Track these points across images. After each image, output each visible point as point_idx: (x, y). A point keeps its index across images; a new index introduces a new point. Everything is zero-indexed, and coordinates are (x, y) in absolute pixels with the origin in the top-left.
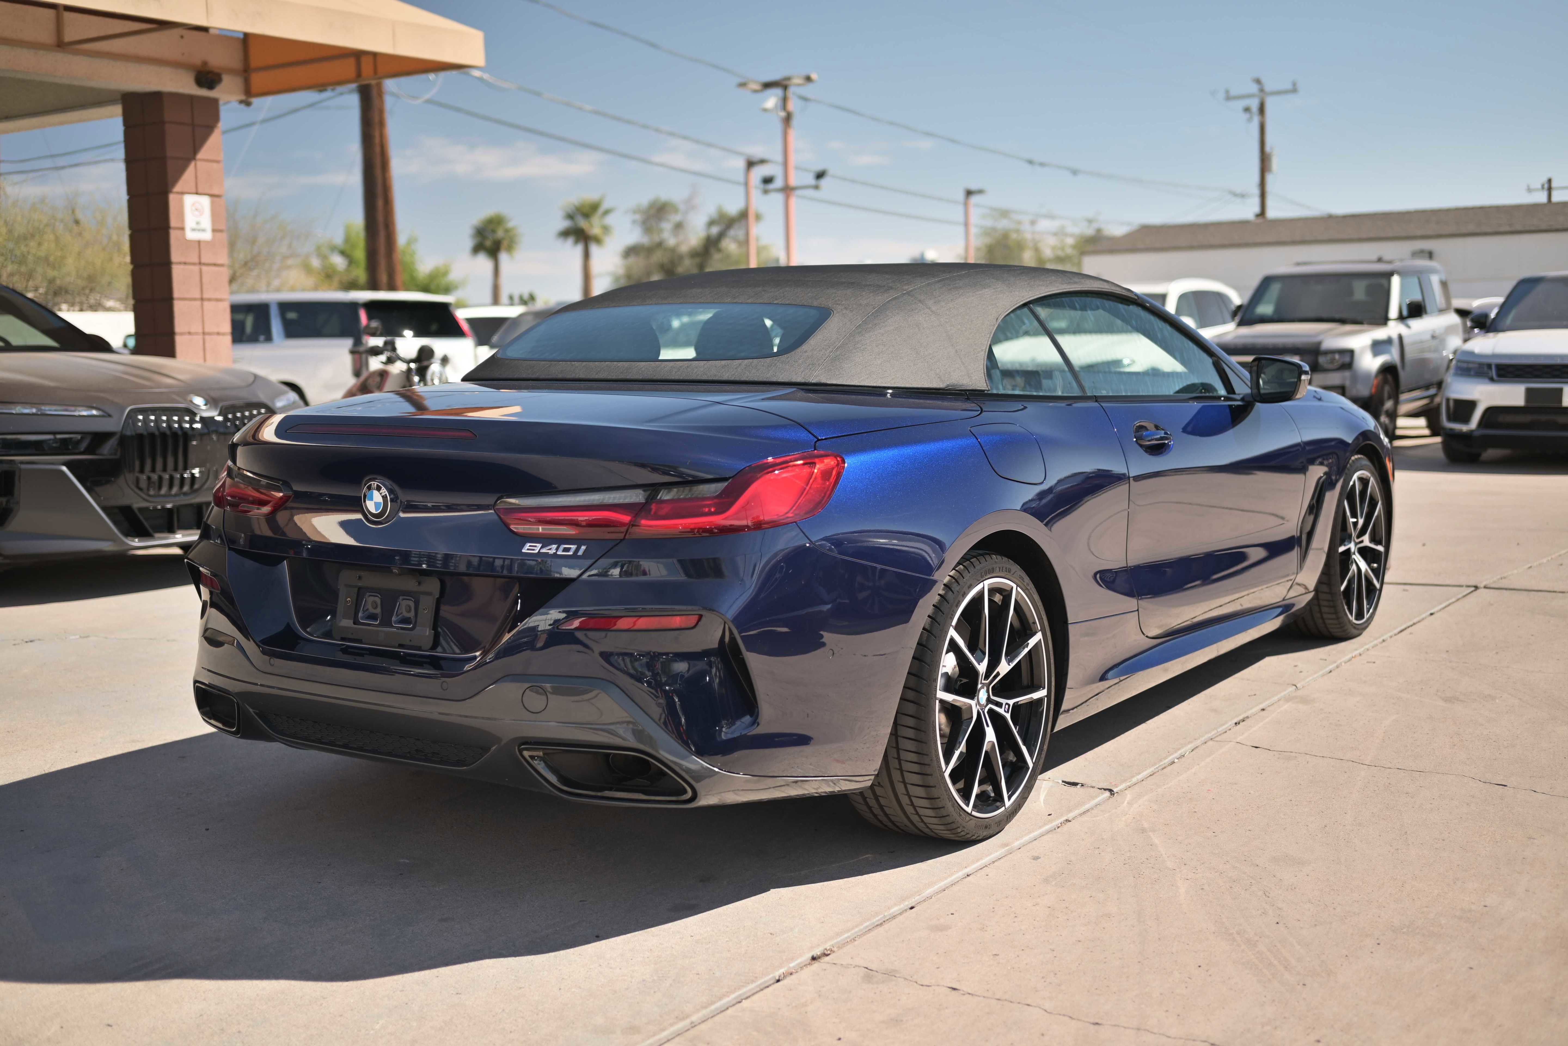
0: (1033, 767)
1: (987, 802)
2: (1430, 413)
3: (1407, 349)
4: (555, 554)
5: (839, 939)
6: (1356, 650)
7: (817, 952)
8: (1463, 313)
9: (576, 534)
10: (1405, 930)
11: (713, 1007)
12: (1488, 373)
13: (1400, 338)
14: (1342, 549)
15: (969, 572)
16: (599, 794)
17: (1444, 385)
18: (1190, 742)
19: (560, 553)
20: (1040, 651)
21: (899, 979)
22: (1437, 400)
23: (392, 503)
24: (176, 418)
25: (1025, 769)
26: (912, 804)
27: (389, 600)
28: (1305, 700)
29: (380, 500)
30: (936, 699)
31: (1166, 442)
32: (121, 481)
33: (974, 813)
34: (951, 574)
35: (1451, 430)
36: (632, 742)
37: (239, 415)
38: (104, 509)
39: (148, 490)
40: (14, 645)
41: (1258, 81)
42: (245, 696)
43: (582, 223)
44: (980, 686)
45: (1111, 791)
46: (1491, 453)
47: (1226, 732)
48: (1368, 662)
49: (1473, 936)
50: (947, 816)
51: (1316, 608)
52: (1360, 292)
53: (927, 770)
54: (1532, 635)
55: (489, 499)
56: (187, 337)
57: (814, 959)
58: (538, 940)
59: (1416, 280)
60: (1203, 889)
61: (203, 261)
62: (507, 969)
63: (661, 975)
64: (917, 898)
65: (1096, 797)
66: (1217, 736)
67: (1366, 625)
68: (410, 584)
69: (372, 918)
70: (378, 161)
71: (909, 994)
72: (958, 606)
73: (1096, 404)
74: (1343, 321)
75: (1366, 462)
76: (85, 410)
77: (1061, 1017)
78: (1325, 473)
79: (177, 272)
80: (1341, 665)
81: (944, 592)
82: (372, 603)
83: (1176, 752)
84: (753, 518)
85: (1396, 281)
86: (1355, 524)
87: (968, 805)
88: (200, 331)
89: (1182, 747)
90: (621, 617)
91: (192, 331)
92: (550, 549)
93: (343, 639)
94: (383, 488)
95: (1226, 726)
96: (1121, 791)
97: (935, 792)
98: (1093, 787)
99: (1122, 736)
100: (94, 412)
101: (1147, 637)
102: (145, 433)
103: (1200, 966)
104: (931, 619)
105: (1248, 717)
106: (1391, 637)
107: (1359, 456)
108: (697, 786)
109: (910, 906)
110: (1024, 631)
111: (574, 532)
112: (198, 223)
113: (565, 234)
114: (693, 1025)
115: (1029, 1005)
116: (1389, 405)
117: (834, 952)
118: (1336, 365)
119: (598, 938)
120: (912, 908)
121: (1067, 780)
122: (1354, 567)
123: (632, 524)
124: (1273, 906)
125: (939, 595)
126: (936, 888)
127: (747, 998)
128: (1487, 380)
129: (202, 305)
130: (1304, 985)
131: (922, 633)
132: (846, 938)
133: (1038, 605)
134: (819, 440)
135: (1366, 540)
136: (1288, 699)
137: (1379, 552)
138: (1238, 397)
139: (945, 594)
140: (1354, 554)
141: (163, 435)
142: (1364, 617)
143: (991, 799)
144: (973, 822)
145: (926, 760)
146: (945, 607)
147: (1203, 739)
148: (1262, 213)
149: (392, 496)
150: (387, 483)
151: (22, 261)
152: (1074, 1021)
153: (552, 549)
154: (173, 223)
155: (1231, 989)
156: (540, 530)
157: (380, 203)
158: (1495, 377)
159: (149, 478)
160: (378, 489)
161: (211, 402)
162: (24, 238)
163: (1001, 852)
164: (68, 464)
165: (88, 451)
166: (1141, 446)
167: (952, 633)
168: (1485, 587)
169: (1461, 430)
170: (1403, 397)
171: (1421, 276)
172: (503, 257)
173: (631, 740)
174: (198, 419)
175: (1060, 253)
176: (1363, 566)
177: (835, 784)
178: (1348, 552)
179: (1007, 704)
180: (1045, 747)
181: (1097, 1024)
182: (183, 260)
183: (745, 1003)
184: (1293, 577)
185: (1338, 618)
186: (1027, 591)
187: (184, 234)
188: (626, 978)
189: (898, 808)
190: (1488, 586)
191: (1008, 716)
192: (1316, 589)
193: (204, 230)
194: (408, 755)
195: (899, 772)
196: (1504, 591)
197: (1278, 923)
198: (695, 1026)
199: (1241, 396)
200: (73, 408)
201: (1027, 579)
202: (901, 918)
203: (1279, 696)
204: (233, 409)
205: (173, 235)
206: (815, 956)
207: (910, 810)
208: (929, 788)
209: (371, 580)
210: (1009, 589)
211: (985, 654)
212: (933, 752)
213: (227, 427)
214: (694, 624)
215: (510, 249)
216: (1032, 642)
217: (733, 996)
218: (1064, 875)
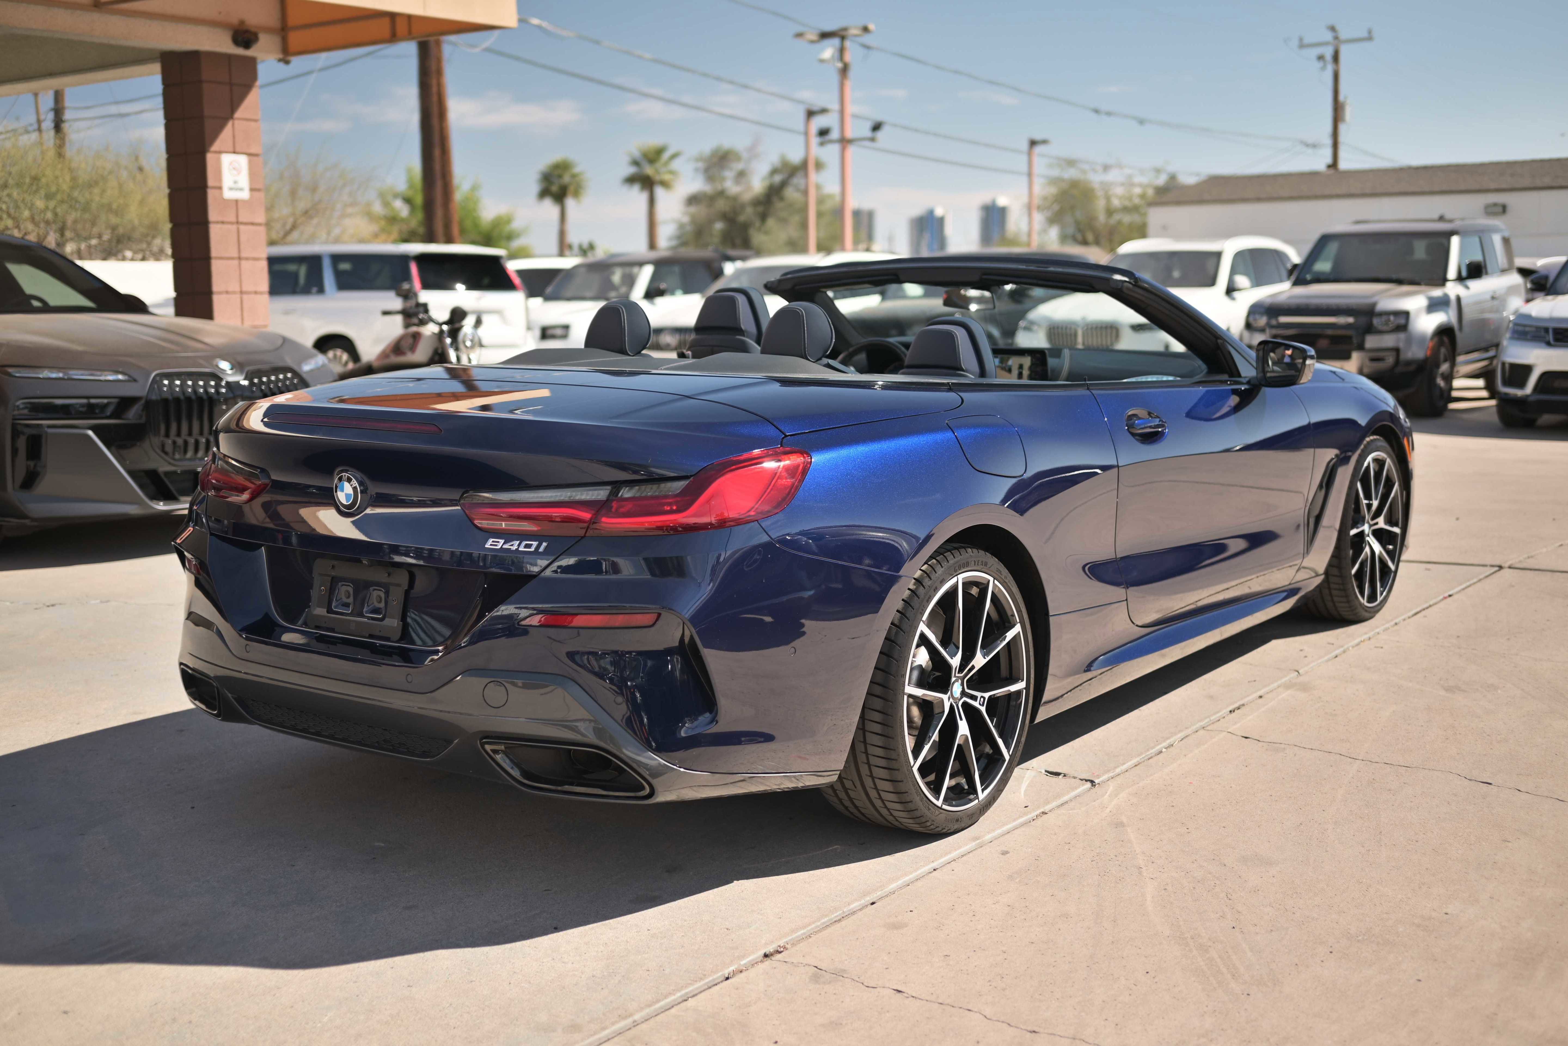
0: (1009, 759)
1: (959, 794)
2: (1487, 374)
3: (1466, 310)
4: (517, 549)
5: (794, 936)
6: (1366, 633)
7: (770, 949)
8: (1525, 272)
9: (537, 531)
10: (1360, 938)
11: (657, 1006)
12: (1545, 337)
13: (1459, 299)
14: (1353, 532)
15: (942, 567)
16: (559, 788)
17: (1500, 347)
18: (1181, 731)
19: (521, 549)
20: (1019, 642)
21: (846, 979)
22: (1495, 362)
23: (363, 495)
24: (201, 383)
25: (1001, 761)
26: (880, 798)
27: (361, 588)
28: (1305, 688)
29: (350, 491)
30: (904, 694)
31: (1160, 430)
32: (146, 444)
33: (944, 807)
34: (923, 568)
35: (1506, 394)
36: (592, 739)
37: (265, 379)
38: (130, 473)
39: (174, 454)
40: (36, 609)
41: (1333, 29)
42: (224, 680)
43: (649, 170)
44: (953, 679)
45: (1092, 782)
46: (1546, 419)
47: (1219, 720)
48: (1376, 647)
49: (1428, 945)
50: (915, 810)
51: (1326, 592)
52: (1420, 250)
53: (894, 765)
54: (1548, 620)
55: (455, 494)
56: (224, 296)
57: (766, 956)
58: (497, 931)
59: (1477, 239)
60: (1165, 889)
61: (241, 219)
62: (462, 961)
63: (611, 971)
64: (879, 893)
65: (1076, 788)
66: (1210, 725)
67: (1376, 609)
68: (380, 576)
69: (338, 904)
70: (435, 110)
71: (853, 996)
72: (929, 601)
73: (1088, 392)
74: (1400, 282)
75: (1382, 443)
76: (111, 375)
77: (1000, 1023)
78: (1337, 456)
79: (215, 231)
80: (1349, 649)
81: (915, 587)
82: (344, 591)
83: (1164, 741)
84: (717, 515)
85: (1455, 241)
86: (1369, 506)
87: (938, 799)
88: (238, 289)
89: (1172, 736)
90: (577, 615)
91: (230, 289)
92: (512, 545)
93: (317, 627)
94: (354, 479)
95: (1220, 714)
96: (1103, 782)
97: (902, 787)
98: (1075, 778)
99: (1114, 722)
100: (120, 377)
101: (1137, 626)
102: (170, 398)
103: (1147, 973)
104: (900, 615)
105: (1243, 705)
106: (1404, 620)
107: (1375, 437)
108: (654, 782)
109: (871, 902)
110: (1002, 623)
111: (536, 529)
112: (235, 182)
113: (631, 180)
114: (635, 1024)
115: (969, 1010)
116: (1445, 367)
117: (787, 949)
118: (1391, 326)
119: (556, 929)
120: (873, 903)
121: (1050, 770)
122: (1367, 549)
123: (592, 522)
124: (1233, 909)
125: (909, 589)
126: (900, 882)
127: (694, 996)
128: (1543, 345)
129: (240, 265)
130: (1248, 995)
131: (890, 629)
132: (802, 934)
133: (1017, 597)
134: (786, 436)
135: (1381, 523)
136: (1288, 686)
137: (1395, 534)
138: (1244, 381)
139: (916, 589)
140: (1368, 536)
141: (188, 399)
142: (1376, 600)
143: (965, 791)
144: (943, 816)
145: (893, 755)
146: (915, 602)
147: (1194, 728)
148: (1334, 165)
149: (362, 488)
150: (357, 475)
151: (86, 208)
152: (1012, 1028)
153: (514, 545)
154: (211, 182)
155: (1175, 997)
156: (504, 526)
157: (437, 152)
158: (1552, 342)
159: (174, 443)
160: (349, 480)
161: (237, 366)
162: (91, 185)
163: (970, 845)
164: (94, 428)
165: (116, 414)
166: (1133, 435)
167: (923, 628)
168: (1510, 567)
169: (1516, 395)
170: (1460, 359)
171: (1482, 234)
172: (570, 202)
173: (590, 737)
174: (223, 383)
175: (1127, 203)
176: (1377, 548)
177: (797, 780)
178: (1361, 534)
179: (982, 697)
180: (1023, 739)
181: (1034, 1032)
182: (220, 219)
183: (691, 1002)
184: (1298, 562)
185: (1348, 602)
186: (1005, 584)
187: (221, 194)
188: (576, 973)
189: (867, 802)
190: (1513, 566)
191: (983, 709)
192: (1326, 573)
193: (241, 189)
194: (377, 745)
195: (866, 766)
196: (1529, 572)
197: (1234, 928)
198: (638, 1024)
199: (1247, 379)
200: (99, 373)
201: (1005, 572)
202: (860, 913)
203: (1279, 682)
204: (259, 373)
205: (211, 194)
206: (767, 953)
207: (878, 803)
208: (897, 783)
209: (344, 570)
210: (986, 582)
211: (958, 648)
212: (901, 746)
213: (253, 392)
214: (651, 623)
215: (577, 194)
216: (1010, 635)
217: (679, 994)
218: (1029, 872)
